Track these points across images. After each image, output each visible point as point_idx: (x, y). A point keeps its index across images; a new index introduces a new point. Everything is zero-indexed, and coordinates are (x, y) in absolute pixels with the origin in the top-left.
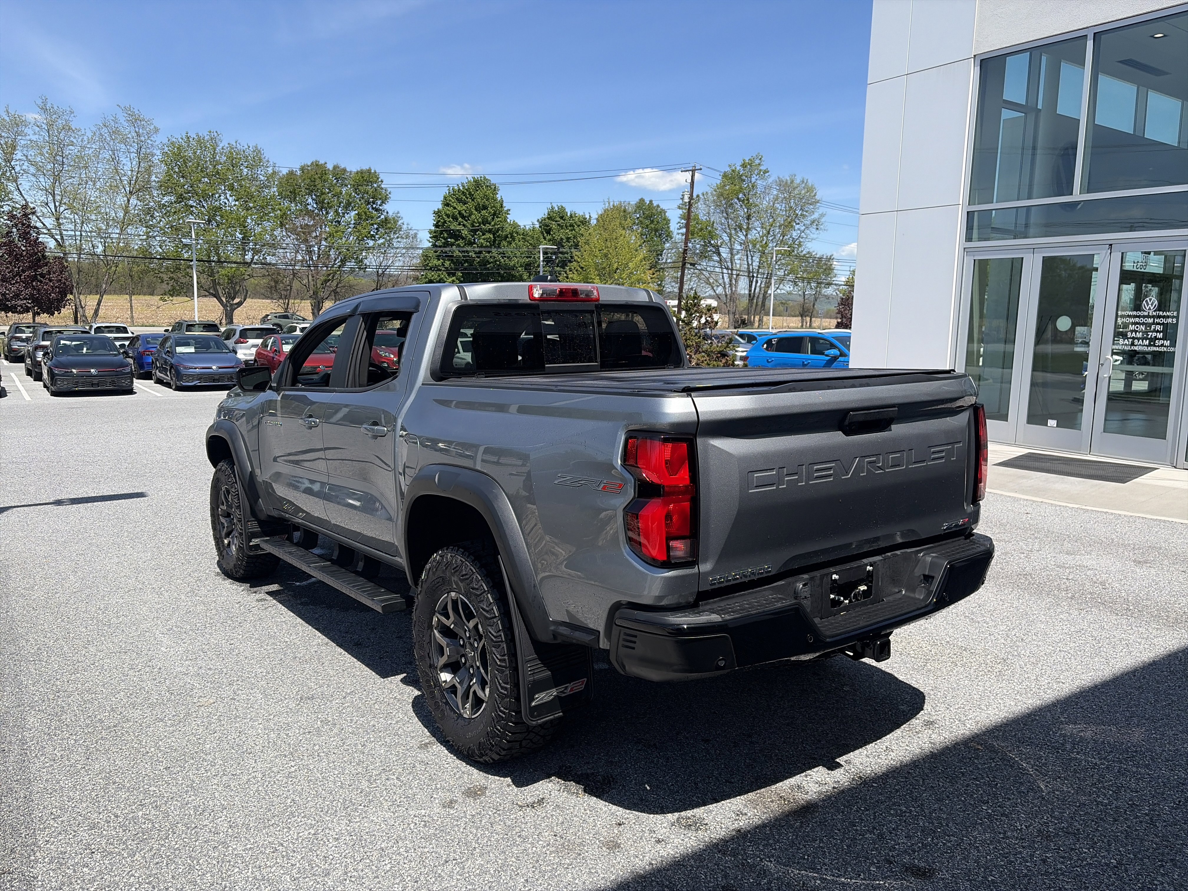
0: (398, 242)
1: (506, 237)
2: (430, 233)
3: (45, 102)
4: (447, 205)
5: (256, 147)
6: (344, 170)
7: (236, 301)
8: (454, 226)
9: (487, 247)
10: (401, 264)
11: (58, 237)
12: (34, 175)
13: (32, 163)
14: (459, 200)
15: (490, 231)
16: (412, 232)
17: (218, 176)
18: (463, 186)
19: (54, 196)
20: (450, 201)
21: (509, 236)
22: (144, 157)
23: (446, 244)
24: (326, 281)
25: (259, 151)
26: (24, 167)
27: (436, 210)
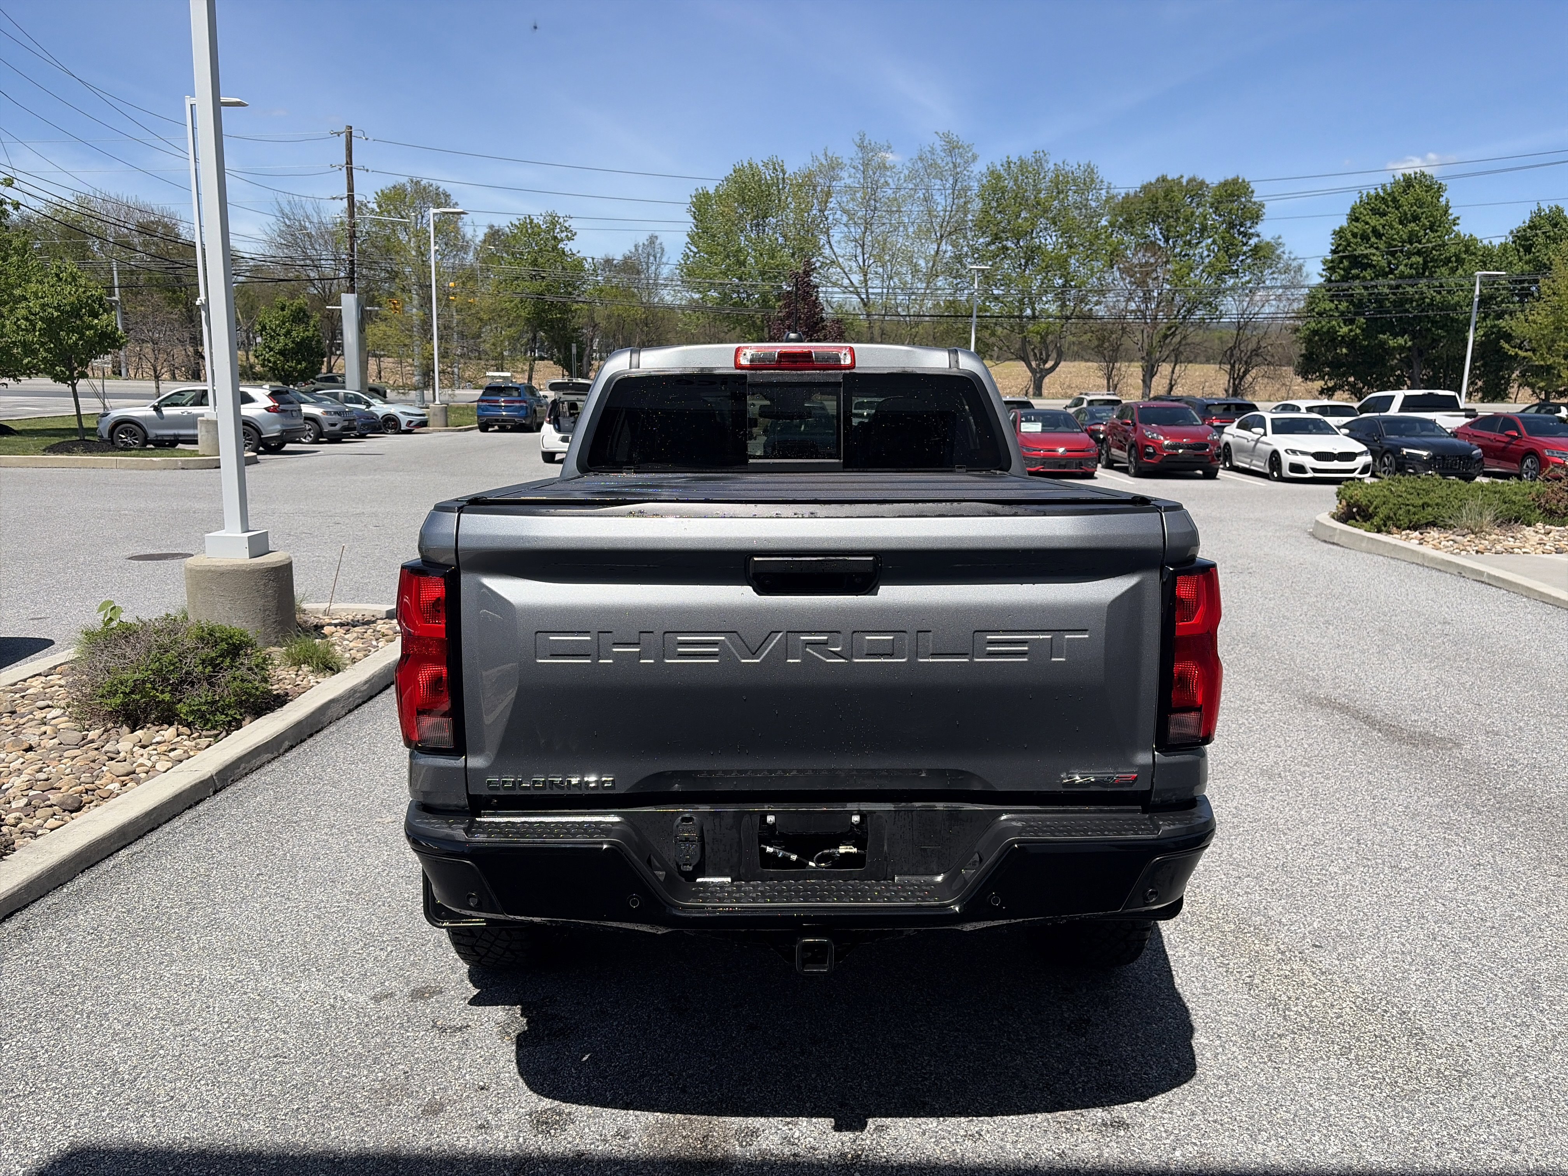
0: (1273, 278)
1: (1448, 260)
2: (1324, 263)
3: (862, 140)
4: (1357, 220)
5: (1089, 166)
6: (1202, 183)
7: (1048, 366)
8: (1361, 250)
9: (1411, 277)
10: (1273, 310)
11: (864, 296)
12: (846, 225)
13: (844, 211)
14: (1375, 211)
15: (1419, 253)
16: (1295, 264)
17: (1040, 208)
18: (1384, 190)
19: (863, 246)
20: (1361, 213)
21: (1453, 259)
22: (959, 193)
23: (1345, 279)
24: (1166, 337)
25: (1092, 170)
26: (836, 216)
27: (1337, 229)
